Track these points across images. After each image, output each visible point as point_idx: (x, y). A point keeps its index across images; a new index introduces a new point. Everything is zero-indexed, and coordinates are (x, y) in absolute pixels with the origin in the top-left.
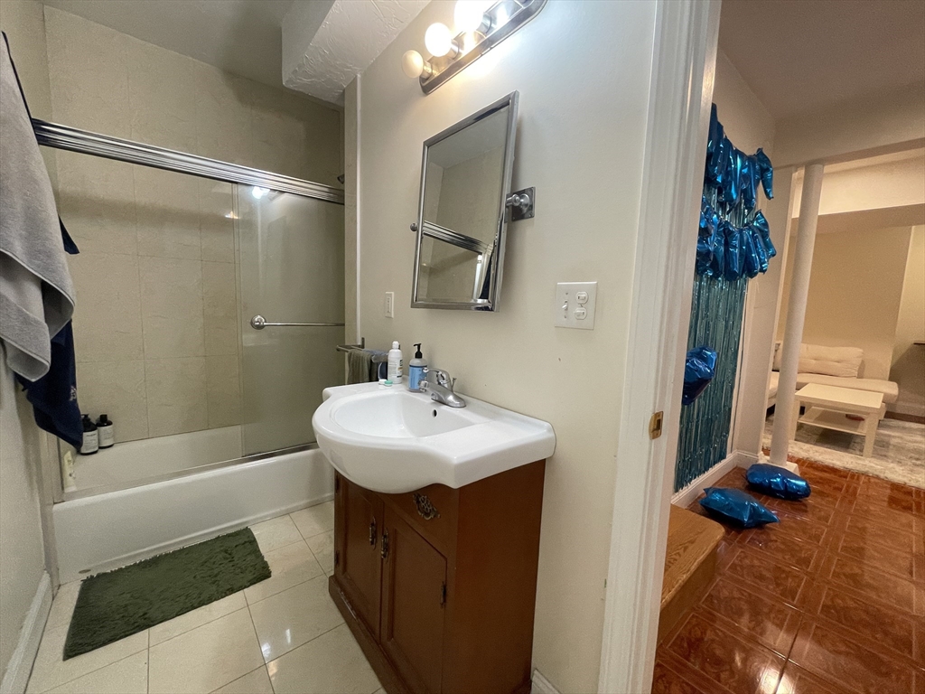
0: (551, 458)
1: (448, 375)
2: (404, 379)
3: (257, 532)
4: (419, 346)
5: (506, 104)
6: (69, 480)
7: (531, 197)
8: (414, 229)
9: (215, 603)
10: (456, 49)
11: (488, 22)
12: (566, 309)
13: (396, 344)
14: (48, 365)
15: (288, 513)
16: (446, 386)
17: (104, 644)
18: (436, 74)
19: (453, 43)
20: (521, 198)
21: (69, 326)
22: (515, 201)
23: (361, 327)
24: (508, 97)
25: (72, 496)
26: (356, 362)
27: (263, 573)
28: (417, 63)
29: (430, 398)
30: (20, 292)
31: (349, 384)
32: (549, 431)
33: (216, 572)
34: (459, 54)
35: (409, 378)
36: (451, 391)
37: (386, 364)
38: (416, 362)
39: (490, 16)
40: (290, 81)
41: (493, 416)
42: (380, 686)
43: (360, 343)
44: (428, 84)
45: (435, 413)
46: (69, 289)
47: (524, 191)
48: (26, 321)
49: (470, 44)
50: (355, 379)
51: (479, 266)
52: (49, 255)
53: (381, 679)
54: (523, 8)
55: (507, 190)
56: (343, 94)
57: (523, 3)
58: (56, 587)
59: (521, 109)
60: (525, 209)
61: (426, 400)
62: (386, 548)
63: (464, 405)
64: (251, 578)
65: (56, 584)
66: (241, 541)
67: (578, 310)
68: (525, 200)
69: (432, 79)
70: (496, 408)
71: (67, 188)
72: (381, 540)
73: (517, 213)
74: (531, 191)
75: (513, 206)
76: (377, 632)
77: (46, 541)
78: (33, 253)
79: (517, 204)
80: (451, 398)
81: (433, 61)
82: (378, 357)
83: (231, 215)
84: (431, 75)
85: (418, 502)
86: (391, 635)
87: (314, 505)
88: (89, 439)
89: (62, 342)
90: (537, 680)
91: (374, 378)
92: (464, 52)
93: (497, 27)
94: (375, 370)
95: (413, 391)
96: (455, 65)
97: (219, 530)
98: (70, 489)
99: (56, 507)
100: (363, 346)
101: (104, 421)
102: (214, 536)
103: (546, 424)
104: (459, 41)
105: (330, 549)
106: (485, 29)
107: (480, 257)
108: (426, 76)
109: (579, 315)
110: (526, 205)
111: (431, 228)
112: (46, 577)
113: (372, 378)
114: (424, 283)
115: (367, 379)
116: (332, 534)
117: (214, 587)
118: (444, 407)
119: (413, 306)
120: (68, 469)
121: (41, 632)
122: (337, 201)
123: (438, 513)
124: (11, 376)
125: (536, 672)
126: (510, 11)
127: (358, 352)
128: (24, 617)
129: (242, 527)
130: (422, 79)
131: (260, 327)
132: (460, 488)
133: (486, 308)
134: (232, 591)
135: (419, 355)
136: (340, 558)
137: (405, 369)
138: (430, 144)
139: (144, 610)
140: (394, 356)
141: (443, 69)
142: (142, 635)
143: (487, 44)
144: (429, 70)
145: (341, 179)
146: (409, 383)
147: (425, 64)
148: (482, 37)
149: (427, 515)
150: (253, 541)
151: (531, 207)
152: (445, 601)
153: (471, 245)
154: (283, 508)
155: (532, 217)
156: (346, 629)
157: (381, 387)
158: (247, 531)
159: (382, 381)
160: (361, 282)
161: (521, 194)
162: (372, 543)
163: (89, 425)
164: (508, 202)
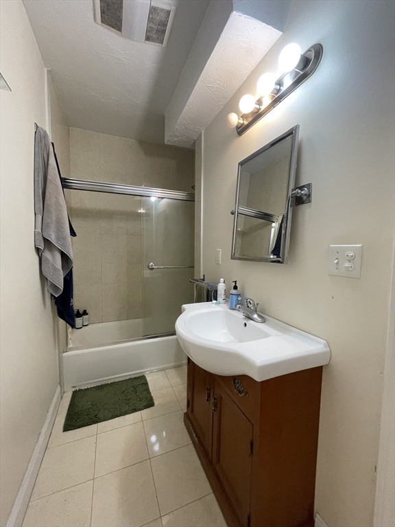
0: (327, 365)
1: (253, 301)
2: (227, 301)
3: (148, 378)
4: (236, 282)
5: (291, 133)
6: (70, 341)
7: (309, 190)
8: (232, 213)
9: (127, 415)
10: (258, 107)
11: (278, 87)
12: (337, 263)
13: (222, 280)
14: (62, 289)
15: (164, 370)
16: (252, 308)
17: (79, 427)
18: (246, 123)
19: (256, 104)
20: (302, 191)
21: (71, 271)
22: (298, 193)
23: (203, 268)
24: (292, 129)
25: (71, 349)
26: (200, 289)
27: (150, 403)
28: (234, 119)
29: (242, 314)
30: (53, 256)
31: (196, 302)
32: (325, 346)
33: (129, 397)
34: (260, 109)
35: (230, 300)
36: (256, 311)
37: (216, 291)
38: (234, 292)
39: (280, 83)
40: (169, 141)
41: (284, 331)
42: (211, 491)
43: (202, 278)
44: (241, 130)
45: (245, 325)
46: (71, 254)
47: (304, 186)
48: (55, 269)
49: (267, 102)
50: (199, 300)
51: (273, 230)
52: (64, 239)
53: (212, 487)
54: (302, 73)
55: (292, 186)
56: (195, 143)
57: (301, 70)
58: (62, 393)
59: (301, 135)
60: (305, 198)
61: (239, 315)
62: (215, 405)
63: (264, 321)
64: (145, 404)
65: (63, 391)
66: (141, 383)
67: (347, 265)
68: (305, 191)
69: (243, 126)
70: (286, 326)
71: (74, 205)
72: (212, 400)
73: (299, 201)
74: (309, 186)
75: (296, 197)
76: (210, 456)
77: (60, 370)
78: (58, 238)
79: (299, 195)
80: (255, 316)
81: (244, 117)
82: (212, 287)
83: (141, 211)
84: (243, 124)
85: (235, 383)
86: (218, 461)
87: (177, 367)
88: (78, 321)
89: (68, 278)
90: (318, 521)
91: (210, 299)
92: (263, 108)
93: (284, 89)
94: (209, 295)
95: (232, 309)
96: (257, 116)
97: (131, 375)
98: (70, 346)
99: (64, 354)
100: (204, 280)
101: (85, 313)
102: (128, 378)
103: (323, 341)
104: (259, 102)
105: (185, 394)
106: (276, 92)
107: (273, 224)
108: (240, 125)
109: (347, 267)
110: (306, 195)
111: (243, 210)
112: (59, 387)
113: (209, 300)
114: (239, 241)
115: (206, 300)
116: (186, 385)
117: (127, 407)
118: (251, 322)
119: (233, 258)
120: (70, 337)
121: (56, 414)
122: (191, 200)
123: (247, 393)
124: (50, 295)
125: (317, 515)
126: (293, 77)
127: (201, 283)
128: (49, 408)
129: (142, 375)
130: (238, 127)
131: (152, 269)
132: (262, 382)
133: (279, 262)
134: (135, 410)
135: (235, 288)
136: (190, 403)
137: (227, 295)
138: (241, 164)
139: (96, 412)
140: (221, 287)
141: (250, 119)
142: (94, 426)
143: (277, 100)
144: (241, 121)
145: (193, 187)
146: (229, 304)
147: (239, 119)
148: (274, 96)
149: (240, 392)
150: (146, 384)
151: (309, 196)
152: (252, 452)
153: (268, 218)
154: (162, 367)
155: (310, 202)
156: (192, 447)
157: (214, 305)
158: (143, 377)
159: (214, 302)
160: (203, 244)
161: (301, 188)
162: (208, 400)
163: (79, 315)
164: (293, 194)
